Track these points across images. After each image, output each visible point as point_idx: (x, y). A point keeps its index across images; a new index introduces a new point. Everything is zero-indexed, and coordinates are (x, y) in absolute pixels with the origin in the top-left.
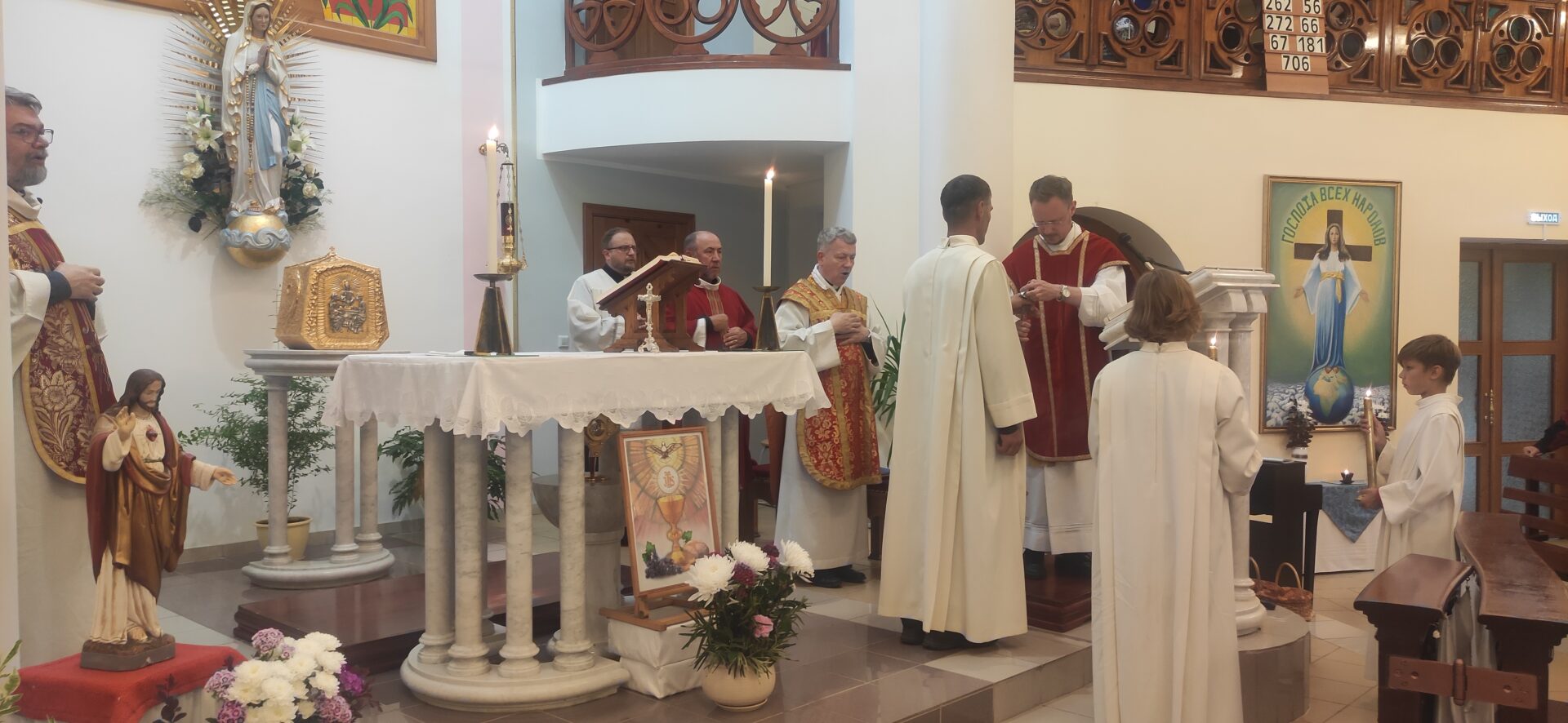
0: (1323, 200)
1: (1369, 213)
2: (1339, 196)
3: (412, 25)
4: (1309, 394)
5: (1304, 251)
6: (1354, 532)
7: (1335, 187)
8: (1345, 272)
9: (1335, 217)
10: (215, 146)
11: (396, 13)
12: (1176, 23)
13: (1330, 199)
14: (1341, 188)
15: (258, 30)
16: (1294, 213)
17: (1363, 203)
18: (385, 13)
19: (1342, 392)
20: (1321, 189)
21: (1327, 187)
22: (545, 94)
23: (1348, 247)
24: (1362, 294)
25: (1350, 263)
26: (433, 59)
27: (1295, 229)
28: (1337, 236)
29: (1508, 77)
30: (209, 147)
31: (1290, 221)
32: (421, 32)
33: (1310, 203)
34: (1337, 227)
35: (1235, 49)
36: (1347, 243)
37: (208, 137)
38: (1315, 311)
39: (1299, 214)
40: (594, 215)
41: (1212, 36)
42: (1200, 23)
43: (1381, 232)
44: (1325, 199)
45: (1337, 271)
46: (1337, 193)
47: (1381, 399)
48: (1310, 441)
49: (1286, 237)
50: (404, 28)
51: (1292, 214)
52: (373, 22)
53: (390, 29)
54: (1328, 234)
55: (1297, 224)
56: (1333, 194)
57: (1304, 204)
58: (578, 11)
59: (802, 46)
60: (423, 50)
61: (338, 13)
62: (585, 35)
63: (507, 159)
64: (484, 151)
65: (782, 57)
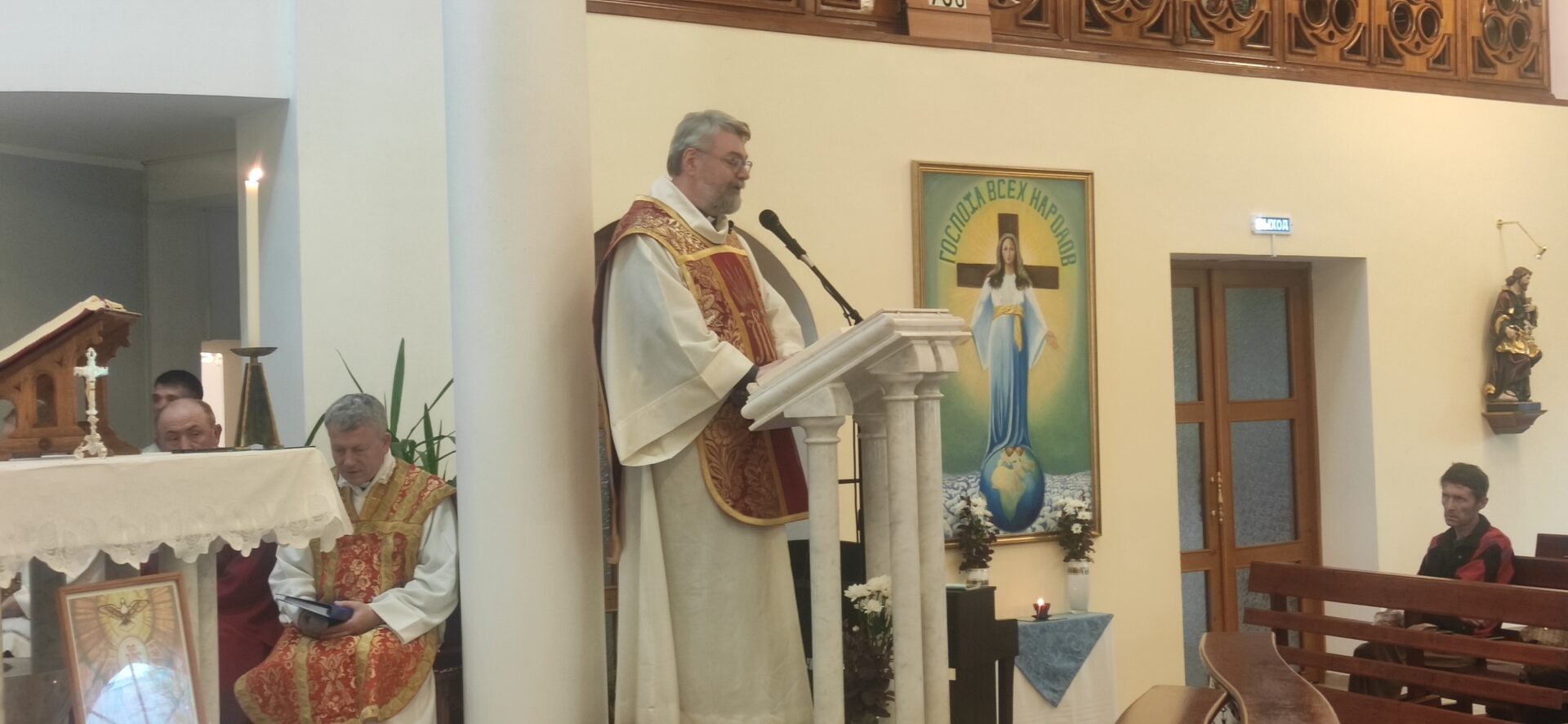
0: (991, 200)
1: (1052, 218)
2: (1012, 193)
4: (985, 488)
5: (971, 275)
6: (1054, 691)
7: (1007, 180)
8: (1025, 305)
9: (1008, 225)
13: (1000, 197)
14: (1014, 182)
16: (954, 219)
17: (1044, 204)
19: (1028, 484)
20: (988, 182)
21: (996, 180)
23: (1028, 268)
24: (1049, 337)
25: (1031, 292)
27: (957, 241)
28: (1012, 253)
29: (1218, 23)
31: (949, 230)
33: (975, 204)
34: (1012, 240)
36: (1026, 263)
38: (988, 364)
39: (961, 220)
43: (1070, 245)
44: (995, 199)
45: (1014, 303)
46: (1010, 189)
47: (1081, 492)
48: (990, 559)
49: (946, 255)
51: (951, 219)
54: (1000, 250)
55: (959, 235)
56: (1004, 190)
57: (966, 204)
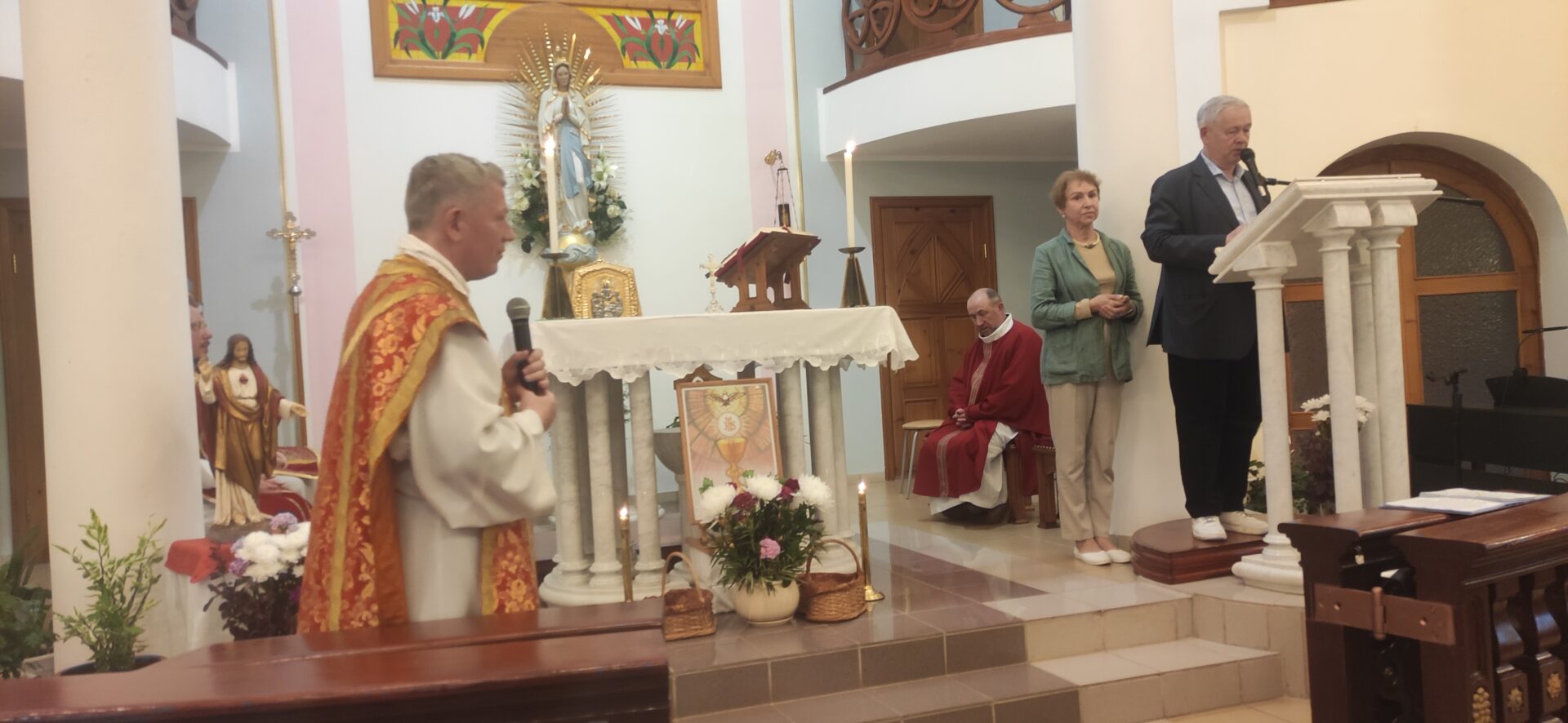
3: (699, 60)
10: (536, 183)
11: (685, 53)
15: (563, 86)
18: (675, 54)
22: (823, 100)
26: (720, 87)
30: (532, 186)
32: (707, 65)
37: (530, 177)
40: (882, 207)
50: (693, 65)
52: (666, 63)
53: (681, 66)
58: (852, 20)
59: (1051, 12)
60: (710, 79)
61: (635, 60)
62: (857, 41)
63: (782, 165)
64: (770, 160)
65: (1028, 28)
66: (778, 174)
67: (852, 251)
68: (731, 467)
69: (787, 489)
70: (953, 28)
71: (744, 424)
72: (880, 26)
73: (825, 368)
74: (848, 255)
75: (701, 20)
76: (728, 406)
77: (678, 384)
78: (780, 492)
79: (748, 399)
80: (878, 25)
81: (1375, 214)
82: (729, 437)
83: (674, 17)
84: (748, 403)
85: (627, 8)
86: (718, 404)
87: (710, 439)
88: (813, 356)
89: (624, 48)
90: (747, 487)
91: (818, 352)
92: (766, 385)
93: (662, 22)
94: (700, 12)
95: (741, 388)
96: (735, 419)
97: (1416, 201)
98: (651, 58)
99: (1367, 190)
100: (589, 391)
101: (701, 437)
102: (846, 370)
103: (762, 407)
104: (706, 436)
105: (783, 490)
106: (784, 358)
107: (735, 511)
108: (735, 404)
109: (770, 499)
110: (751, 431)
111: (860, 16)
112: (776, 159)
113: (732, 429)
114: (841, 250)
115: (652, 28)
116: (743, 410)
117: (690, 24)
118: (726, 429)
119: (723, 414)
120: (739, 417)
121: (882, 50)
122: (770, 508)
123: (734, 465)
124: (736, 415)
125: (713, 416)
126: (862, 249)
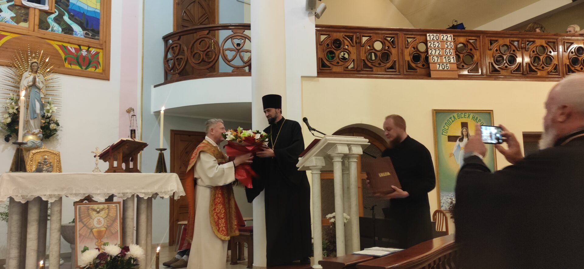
0: (458, 118)
3: (100, 68)
7: (464, 113)
9: (464, 125)
10: (15, 111)
11: (94, 64)
12: (393, 54)
13: (461, 118)
14: (466, 114)
15: (34, 71)
16: (446, 124)
17: (476, 119)
18: (89, 64)
20: (457, 114)
21: (460, 113)
22: (154, 90)
26: (108, 80)
27: (447, 130)
28: (466, 133)
29: (539, 68)
30: (13, 112)
31: (445, 127)
32: (104, 70)
33: (453, 119)
34: (466, 129)
35: (418, 63)
36: (471, 135)
37: (13, 108)
39: (449, 124)
40: (175, 134)
41: (408, 58)
42: (402, 53)
46: (465, 116)
49: (444, 133)
50: (97, 69)
52: (85, 67)
53: (91, 69)
54: (462, 132)
55: (448, 128)
56: (463, 116)
57: (450, 120)
58: (168, 61)
59: (244, 68)
60: (105, 76)
61: (71, 64)
62: (169, 69)
63: (134, 114)
64: (129, 111)
65: (235, 73)
66: (132, 117)
67: (161, 150)
68: (98, 241)
69: (124, 251)
70: (207, 69)
71: (106, 222)
72: (179, 65)
73: (146, 198)
74: (160, 152)
75: (103, 52)
76: (99, 214)
77: (75, 203)
78: (120, 252)
79: (109, 210)
80: (178, 64)
81: (350, 149)
82: (99, 228)
83: (90, 49)
84: (109, 213)
85: (69, 43)
86: (94, 213)
87: (89, 228)
88: (141, 193)
89: (66, 59)
90: (104, 250)
91: (143, 191)
92: (118, 205)
93: (85, 51)
94: (102, 49)
95: (106, 206)
96: (102, 219)
97: (363, 146)
98: (78, 64)
99: (347, 141)
100: (30, 206)
101: (85, 227)
102: (155, 199)
103: (115, 214)
104: (87, 227)
105: (122, 251)
106: (127, 193)
107: (98, 261)
108: (102, 213)
109: (115, 255)
110: (109, 225)
111: (171, 60)
112: (131, 111)
113: (100, 224)
114: (157, 149)
115: (80, 52)
116: (106, 215)
117: (97, 53)
118: (97, 224)
119: (96, 217)
120: (104, 219)
121: (179, 74)
122: (115, 259)
123: (99, 240)
124: (103, 218)
125: (91, 218)
126: (166, 149)
